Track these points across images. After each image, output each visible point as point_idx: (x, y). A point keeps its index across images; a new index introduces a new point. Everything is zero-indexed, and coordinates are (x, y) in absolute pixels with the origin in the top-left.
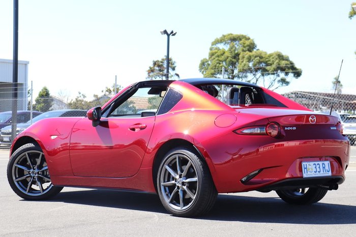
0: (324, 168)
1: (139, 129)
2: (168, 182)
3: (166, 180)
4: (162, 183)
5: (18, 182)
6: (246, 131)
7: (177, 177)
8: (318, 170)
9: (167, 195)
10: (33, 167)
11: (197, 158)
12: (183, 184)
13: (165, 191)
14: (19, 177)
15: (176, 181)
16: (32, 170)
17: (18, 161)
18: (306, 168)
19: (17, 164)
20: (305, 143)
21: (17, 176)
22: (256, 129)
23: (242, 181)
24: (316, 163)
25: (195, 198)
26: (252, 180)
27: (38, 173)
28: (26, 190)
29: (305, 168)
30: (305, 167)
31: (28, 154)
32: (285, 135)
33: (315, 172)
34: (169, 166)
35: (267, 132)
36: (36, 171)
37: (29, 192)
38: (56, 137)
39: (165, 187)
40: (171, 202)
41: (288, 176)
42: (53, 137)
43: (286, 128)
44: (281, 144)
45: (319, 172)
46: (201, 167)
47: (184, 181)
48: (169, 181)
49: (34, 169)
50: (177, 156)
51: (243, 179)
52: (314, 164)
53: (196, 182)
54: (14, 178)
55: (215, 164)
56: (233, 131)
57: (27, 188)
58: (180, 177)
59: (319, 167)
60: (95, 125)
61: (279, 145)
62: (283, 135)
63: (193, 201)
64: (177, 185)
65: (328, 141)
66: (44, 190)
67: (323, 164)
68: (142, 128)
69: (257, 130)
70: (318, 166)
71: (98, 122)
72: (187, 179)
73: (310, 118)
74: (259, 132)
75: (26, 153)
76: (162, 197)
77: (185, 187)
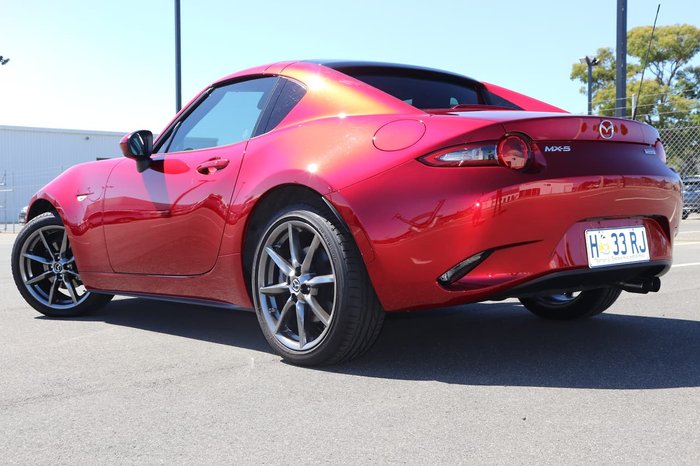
0: (634, 242)
1: (215, 170)
2: (274, 284)
3: (270, 281)
4: (261, 289)
5: (32, 285)
6: (448, 158)
7: (292, 273)
8: (622, 248)
9: (273, 315)
10: (56, 257)
11: (333, 227)
12: (305, 289)
13: (269, 305)
14: (34, 276)
15: (289, 284)
16: (54, 262)
17: (29, 247)
18: (595, 245)
19: (28, 252)
20: (584, 186)
21: (31, 276)
22: (474, 151)
23: (440, 281)
24: (618, 232)
25: (329, 322)
26: (466, 277)
27: (65, 267)
28: (47, 300)
29: (593, 245)
30: (594, 242)
31: (44, 232)
32: (544, 164)
33: (616, 253)
34: (274, 249)
35: (500, 160)
36: (62, 263)
37: (53, 302)
38: (84, 197)
39: (268, 296)
40: (281, 331)
41: (553, 265)
42: (80, 199)
43: (547, 149)
44: (534, 190)
45: (624, 253)
46: (342, 248)
47: (306, 282)
48: (276, 282)
49: (57, 260)
50: (289, 225)
51: (445, 277)
52: (614, 235)
53: (331, 284)
54: (25, 279)
55: (375, 242)
56: (417, 159)
57: (48, 294)
58: (298, 273)
59: (624, 242)
60: (142, 169)
61: (528, 192)
62: (540, 165)
63: (326, 329)
64: (292, 292)
65: (632, 182)
66: (78, 298)
67: (632, 234)
68: (219, 168)
69: (477, 155)
70: (621, 239)
71: (146, 163)
72: (312, 277)
73: (601, 126)
74: (481, 158)
75: (40, 231)
76: (263, 318)
77: (308, 297)
